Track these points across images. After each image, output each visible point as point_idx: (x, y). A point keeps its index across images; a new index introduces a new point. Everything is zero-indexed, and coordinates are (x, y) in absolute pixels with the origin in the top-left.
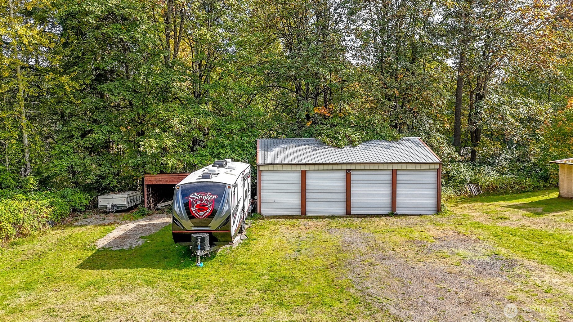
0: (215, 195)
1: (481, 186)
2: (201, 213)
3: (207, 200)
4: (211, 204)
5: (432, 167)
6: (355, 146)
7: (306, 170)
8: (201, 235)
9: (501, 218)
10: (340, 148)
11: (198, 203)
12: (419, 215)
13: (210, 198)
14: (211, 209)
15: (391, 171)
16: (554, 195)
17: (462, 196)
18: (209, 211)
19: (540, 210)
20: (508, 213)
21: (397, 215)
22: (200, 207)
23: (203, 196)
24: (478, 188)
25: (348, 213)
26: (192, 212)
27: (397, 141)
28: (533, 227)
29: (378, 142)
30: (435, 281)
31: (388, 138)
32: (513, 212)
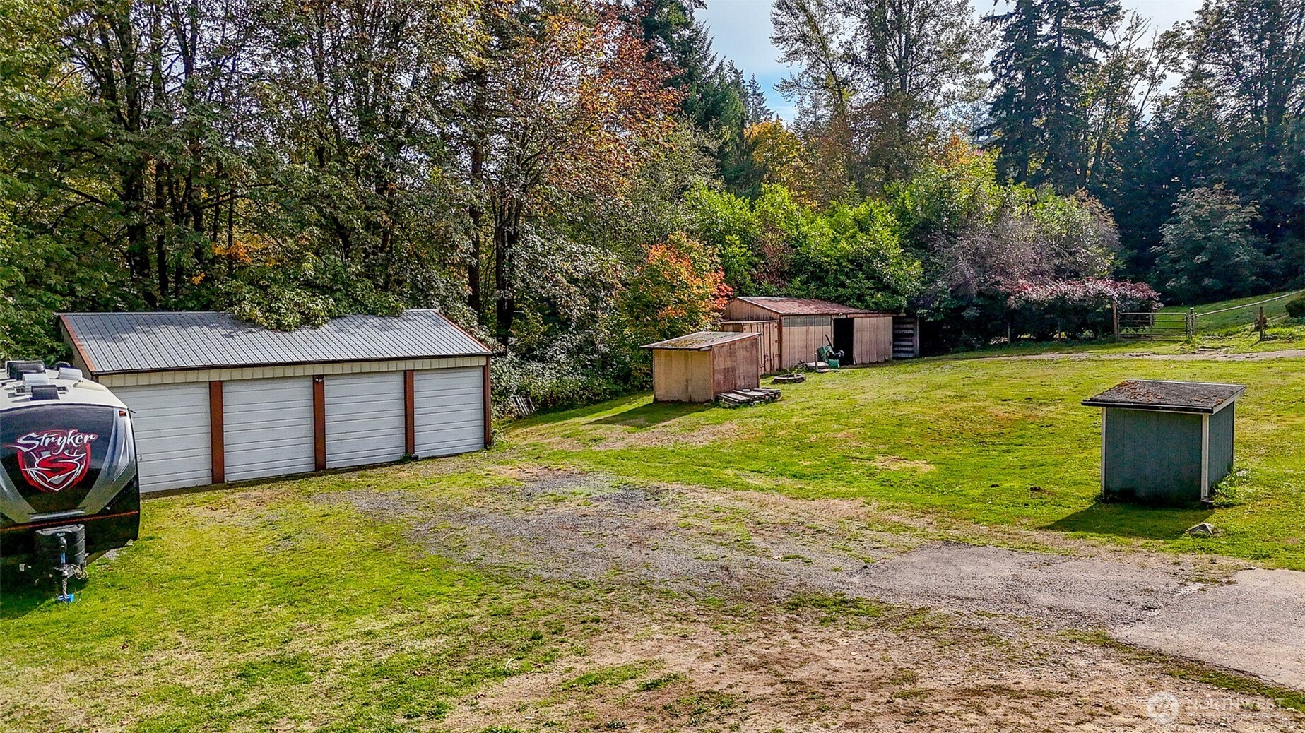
0: (89, 434)
1: (533, 399)
2: (56, 477)
3: (70, 448)
4: (83, 455)
5: (475, 362)
6: (316, 327)
7: (222, 382)
8: (66, 530)
9: (595, 441)
10: (287, 331)
11: (46, 455)
12: (455, 455)
13: (77, 441)
14: (83, 467)
15: (403, 373)
16: (647, 400)
17: (506, 419)
18: (78, 471)
19: (641, 421)
20: (601, 431)
21: (416, 459)
22: (54, 465)
23: (56, 438)
24: (528, 402)
25: (320, 467)
26: (31, 478)
27: (399, 316)
28: (645, 445)
29: (360, 319)
30: (574, 528)
31: (381, 311)
32: (606, 430)
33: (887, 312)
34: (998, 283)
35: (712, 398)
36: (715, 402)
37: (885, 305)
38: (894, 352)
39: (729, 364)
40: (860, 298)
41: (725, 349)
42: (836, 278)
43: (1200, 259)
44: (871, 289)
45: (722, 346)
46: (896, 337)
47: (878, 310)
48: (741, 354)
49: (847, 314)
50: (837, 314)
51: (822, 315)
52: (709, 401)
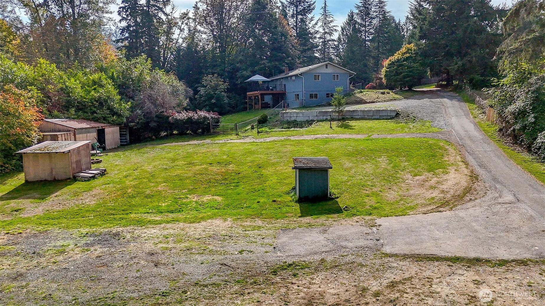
9: (17, 211)
19: (36, 195)
30: (105, 265)
33: (118, 125)
34: (163, 112)
35: (71, 177)
36: (75, 179)
37: (117, 122)
38: (121, 142)
39: (78, 158)
40: (105, 119)
41: (75, 151)
42: (91, 109)
43: (213, 101)
44: (109, 114)
45: (74, 150)
46: (121, 135)
47: (113, 124)
48: (83, 152)
49: (102, 127)
50: (99, 127)
51: (92, 128)
52: (69, 179)
